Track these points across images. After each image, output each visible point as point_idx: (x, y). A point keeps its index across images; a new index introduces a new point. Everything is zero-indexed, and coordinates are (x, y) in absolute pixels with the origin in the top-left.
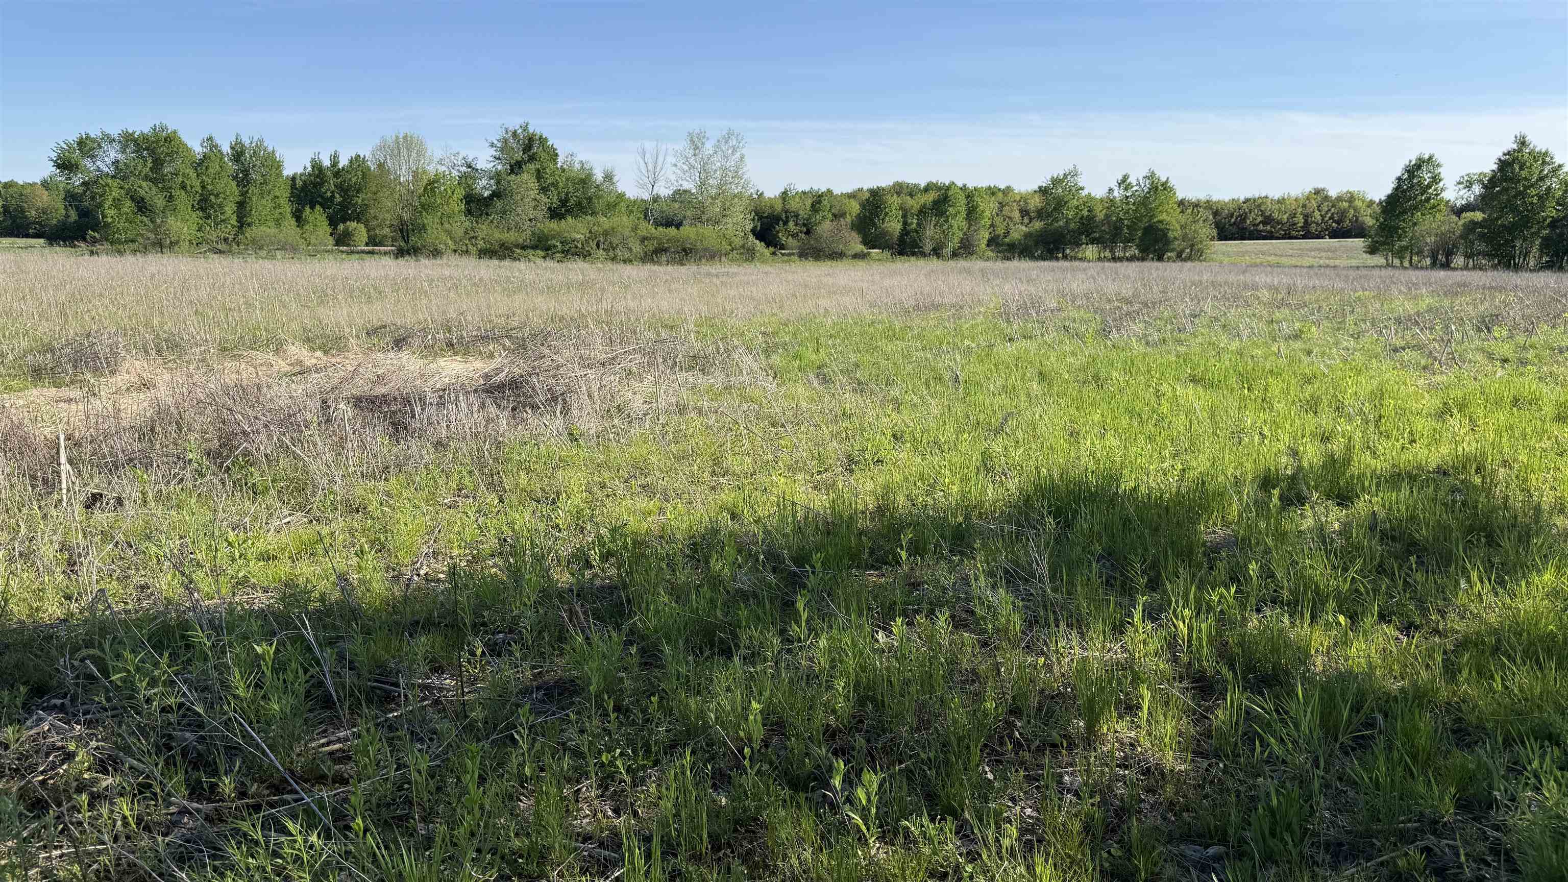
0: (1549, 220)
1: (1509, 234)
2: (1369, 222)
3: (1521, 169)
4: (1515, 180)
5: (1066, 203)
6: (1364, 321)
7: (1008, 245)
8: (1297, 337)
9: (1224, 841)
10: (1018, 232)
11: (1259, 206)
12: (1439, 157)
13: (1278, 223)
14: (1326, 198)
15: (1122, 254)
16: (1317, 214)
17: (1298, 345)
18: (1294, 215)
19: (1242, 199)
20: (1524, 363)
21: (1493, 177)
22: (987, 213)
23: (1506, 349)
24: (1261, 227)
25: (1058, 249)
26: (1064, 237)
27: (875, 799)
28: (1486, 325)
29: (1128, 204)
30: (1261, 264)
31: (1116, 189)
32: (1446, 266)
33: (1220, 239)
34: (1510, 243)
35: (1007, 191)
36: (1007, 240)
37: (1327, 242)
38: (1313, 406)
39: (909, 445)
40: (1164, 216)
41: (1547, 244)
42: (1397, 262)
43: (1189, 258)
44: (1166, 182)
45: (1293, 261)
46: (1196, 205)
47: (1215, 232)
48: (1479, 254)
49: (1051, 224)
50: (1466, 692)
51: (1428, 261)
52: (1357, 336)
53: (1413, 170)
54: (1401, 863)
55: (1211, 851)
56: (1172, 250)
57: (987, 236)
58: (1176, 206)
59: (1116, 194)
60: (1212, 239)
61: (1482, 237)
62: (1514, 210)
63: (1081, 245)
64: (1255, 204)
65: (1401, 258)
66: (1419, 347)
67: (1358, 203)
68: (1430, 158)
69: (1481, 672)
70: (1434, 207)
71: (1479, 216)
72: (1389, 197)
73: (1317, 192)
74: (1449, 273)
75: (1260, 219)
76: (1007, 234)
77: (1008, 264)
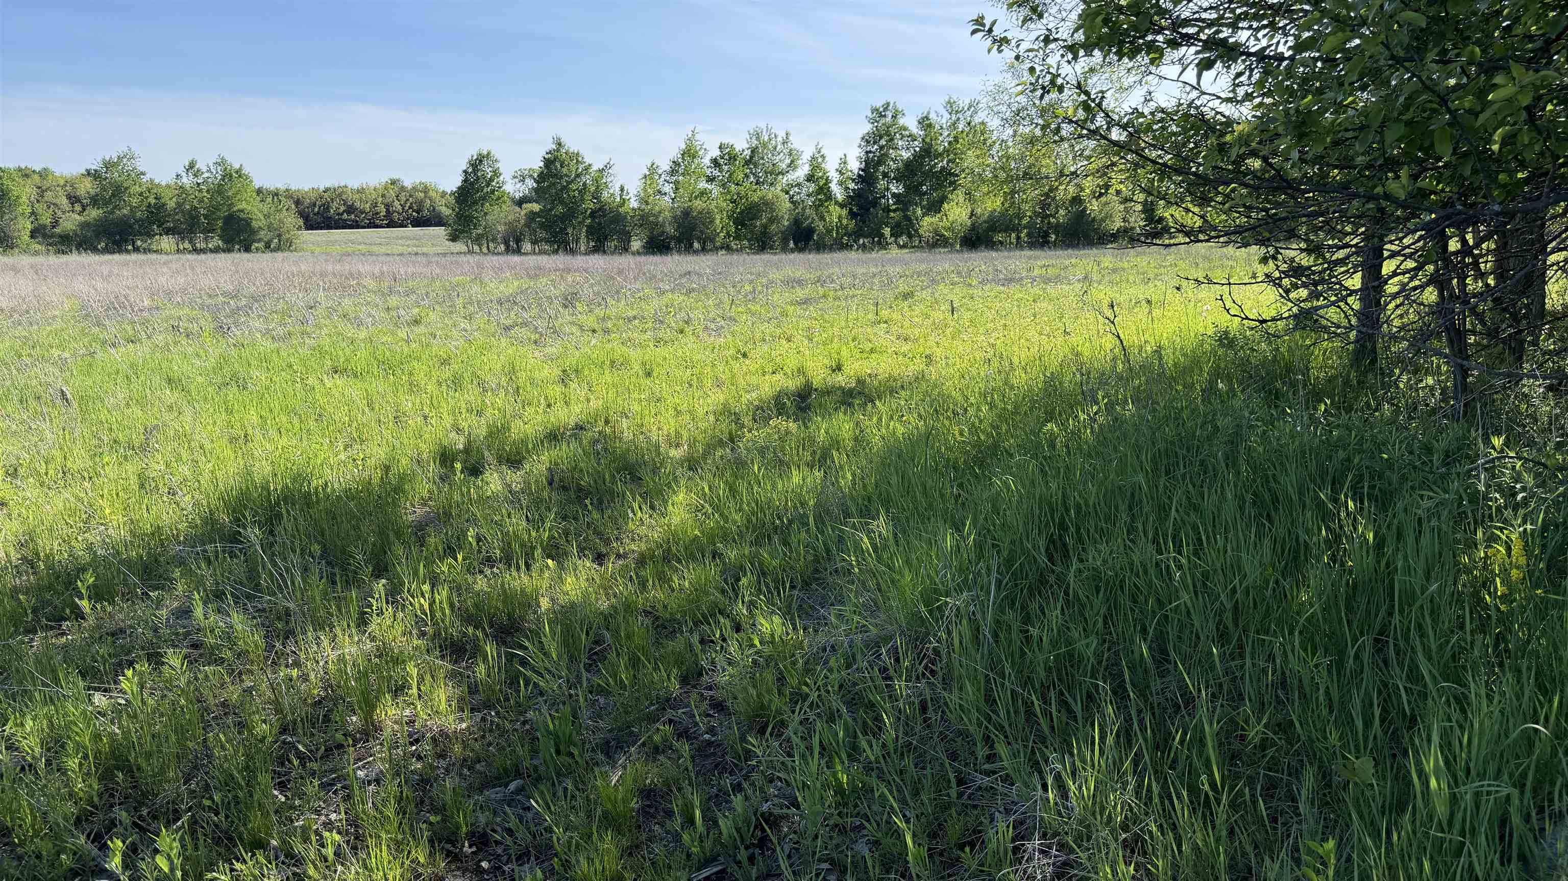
0: (589, 211)
1: (562, 222)
2: (446, 211)
3: (562, 166)
4: (556, 176)
5: (126, 189)
6: (471, 304)
7: (60, 236)
8: (417, 322)
9: (518, 775)
10: (71, 221)
11: (340, 195)
12: (496, 154)
13: (362, 212)
14: (403, 188)
15: (203, 245)
16: (397, 203)
17: (420, 329)
18: (375, 205)
19: (322, 188)
20: (606, 331)
21: (542, 173)
22: (24, 199)
23: (590, 321)
24: (345, 216)
25: (126, 241)
26: (131, 227)
27: (177, 862)
28: (569, 301)
29: (200, 191)
30: (354, 252)
31: (184, 174)
32: (518, 251)
33: (307, 229)
34: (563, 230)
35: (44, 174)
36: (57, 230)
37: (410, 231)
38: (456, 383)
39: (31, 480)
40: (243, 205)
41: (591, 231)
42: (476, 248)
43: (278, 249)
44: (240, 169)
45: (383, 250)
46: (276, 194)
47: (301, 222)
48: (541, 241)
49: (112, 212)
50: (654, 597)
51: (503, 247)
52: (470, 318)
53: (476, 164)
54: (657, 738)
55: (512, 786)
56: (259, 241)
57: (29, 226)
58: (254, 194)
59: (185, 180)
60: (299, 228)
61: (542, 226)
62: (562, 202)
63: (154, 236)
64: (338, 193)
65: (480, 245)
66: (525, 324)
67: (432, 194)
68: (489, 154)
69: (663, 579)
70: (499, 198)
71: (536, 207)
72: (459, 188)
73: (393, 182)
74: (523, 258)
75: (342, 208)
76: (55, 224)
77: (64, 258)
